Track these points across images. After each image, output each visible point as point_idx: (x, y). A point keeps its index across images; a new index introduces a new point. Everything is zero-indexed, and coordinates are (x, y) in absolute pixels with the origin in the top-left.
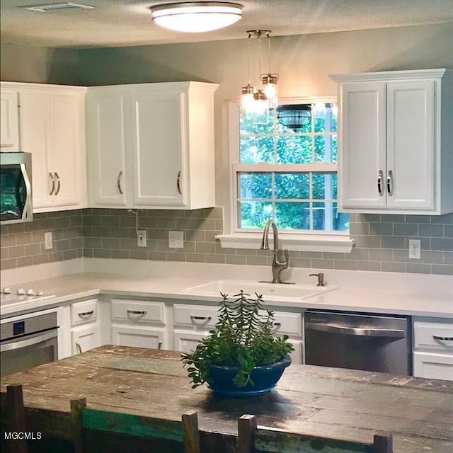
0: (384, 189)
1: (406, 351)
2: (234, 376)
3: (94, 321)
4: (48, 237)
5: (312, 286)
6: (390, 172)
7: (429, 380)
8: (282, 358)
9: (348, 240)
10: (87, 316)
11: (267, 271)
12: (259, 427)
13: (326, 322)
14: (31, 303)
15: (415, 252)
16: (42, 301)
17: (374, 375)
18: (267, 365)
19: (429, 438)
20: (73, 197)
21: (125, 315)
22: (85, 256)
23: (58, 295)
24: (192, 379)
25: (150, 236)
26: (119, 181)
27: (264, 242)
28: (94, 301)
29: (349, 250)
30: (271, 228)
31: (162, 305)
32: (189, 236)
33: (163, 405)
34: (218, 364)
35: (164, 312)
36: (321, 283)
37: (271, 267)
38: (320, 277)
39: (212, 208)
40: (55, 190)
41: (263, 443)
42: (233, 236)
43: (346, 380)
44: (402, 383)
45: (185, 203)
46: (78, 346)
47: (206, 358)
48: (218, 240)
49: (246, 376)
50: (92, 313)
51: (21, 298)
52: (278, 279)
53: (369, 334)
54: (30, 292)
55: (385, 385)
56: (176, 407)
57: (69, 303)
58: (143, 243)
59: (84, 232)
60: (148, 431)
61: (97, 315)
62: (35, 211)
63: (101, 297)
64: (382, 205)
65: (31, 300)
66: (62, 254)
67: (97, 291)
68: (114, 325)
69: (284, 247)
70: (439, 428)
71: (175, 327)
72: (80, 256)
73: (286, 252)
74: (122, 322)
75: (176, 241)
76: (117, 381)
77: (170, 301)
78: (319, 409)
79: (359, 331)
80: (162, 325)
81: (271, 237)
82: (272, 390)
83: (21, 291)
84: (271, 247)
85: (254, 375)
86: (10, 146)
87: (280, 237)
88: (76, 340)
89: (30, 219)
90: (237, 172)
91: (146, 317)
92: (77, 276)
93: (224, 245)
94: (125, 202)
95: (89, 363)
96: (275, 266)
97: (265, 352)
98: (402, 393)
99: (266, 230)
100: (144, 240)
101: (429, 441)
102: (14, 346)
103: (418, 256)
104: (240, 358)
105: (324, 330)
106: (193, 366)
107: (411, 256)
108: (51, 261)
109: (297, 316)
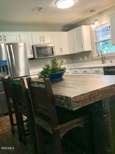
4: (65, 60)
11: (101, 62)
21: (73, 72)
25: (81, 58)
26: (73, 48)
27: (98, 55)
28: (69, 70)
31: (79, 69)
32: (88, 57)
36: (111, 62)
39: (91, 51)
45: (84, 50)
48: (93, 57)
50: (68, 72)
52: (103, 63)
58: (81, 60)
59: (72, 59)
75: (86, 58)
86: (51, 43)
87: (103, 54)
90: (96, 43)
91: (77, 72)
93: (94, 58)
94: (75, 52)
96: (102, 60)
100: (81, 59)
109: (102, 69)
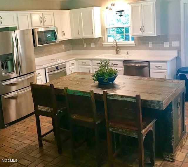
0: (142, 30)
1: (148, 70)
2: (104, 79)
3: (75, 65)
4: (63, 46)
5: (126, 55)
6: (143, 26)
7: (152, 78)
8: (115, 74)
9: (134, 43)
10: (73, 64)
12: (108, 93)
13: (129, 63)
14: (60, 62)
15: (150, 45)
16: (62, 61)
17: (139, 77)
18: (112, 76)
19: (151, 93)
20: (68, 36)
21: (82, 63)
22: (72, 50)
23: (66, 59)
24: (94, 80)
25: (86, 45)
26: (78, 32)
27: (113, 45)
28: (74, 61)
29: (134, 45)
30: (115, 41)
31: (90, 61)
32: (96, 44)
33: (87, 87)
34: (100, 77)
35: (90, 63)
36: (128, 54)
37: (115, 51)
38: (127, 52)
40: (64, 35)
41: (109, 97)
42: (106, 43)
43: (132, 79)
44: (145, 79)
46: (71, 71)
47: (97, 75)
48: (103, 45)
49: (106, 79)
51: (58, 61)
53: (140, 66)
54: (59, 59)
55: (141, 80)
56: (90, 87)
57: (68, 61)
58: (85, 46)
59: (72, 45)
60: (82, 94)
61: (75, 64)
62: (59, 40)
63: (75, 59)
64: (141, 34)
65: (60, 61)
66: (67, 50)
67: (75, 58)
68: (79, 66)
69: (118, 46)
70: (154, 91)
71: (93, 66)
72: (71, 50)
73: (119, 47)
74: (81, 65)
75: (93, 46)
76: (77, 81)
77: (91, 60)
78: (124, 87)
79: (137, 65)
80: (90, 66)
81: (115, 43)
82: (114, 82)
83: (57, 59)
84: (115, 46)
85: (108, 79)
86: (52, 25)
87: (117, 43)
88: (71, 70)
89: (58, 42)
90: (107, 28)
91: (86, 64)
92: (70, 55)
93: (104, 46)
94: (80, 37)
95: (71, 76)
96: (116, 50)
97: (111, 73)
98: (145, 82)
99: (114, 42)
100: (85, 45)
101: (151, 94)
102: (57, 72)
103: (151, 46)
104: (105, 75)
105: (129, 65)
106: (94, 77)
107: (149, 46)
108: (64, 51)
109: (122, 62)
